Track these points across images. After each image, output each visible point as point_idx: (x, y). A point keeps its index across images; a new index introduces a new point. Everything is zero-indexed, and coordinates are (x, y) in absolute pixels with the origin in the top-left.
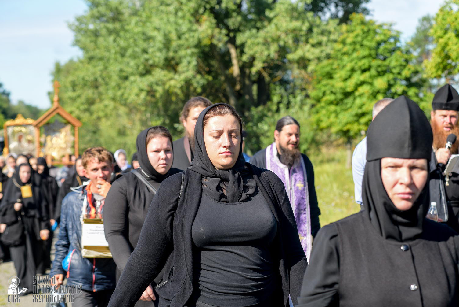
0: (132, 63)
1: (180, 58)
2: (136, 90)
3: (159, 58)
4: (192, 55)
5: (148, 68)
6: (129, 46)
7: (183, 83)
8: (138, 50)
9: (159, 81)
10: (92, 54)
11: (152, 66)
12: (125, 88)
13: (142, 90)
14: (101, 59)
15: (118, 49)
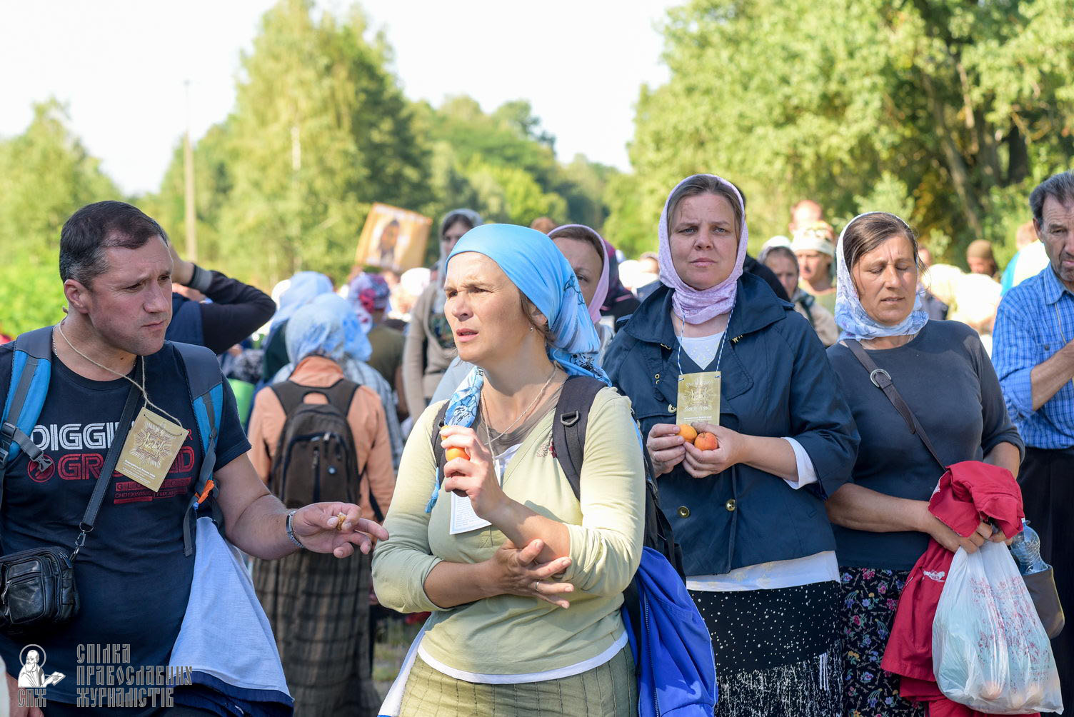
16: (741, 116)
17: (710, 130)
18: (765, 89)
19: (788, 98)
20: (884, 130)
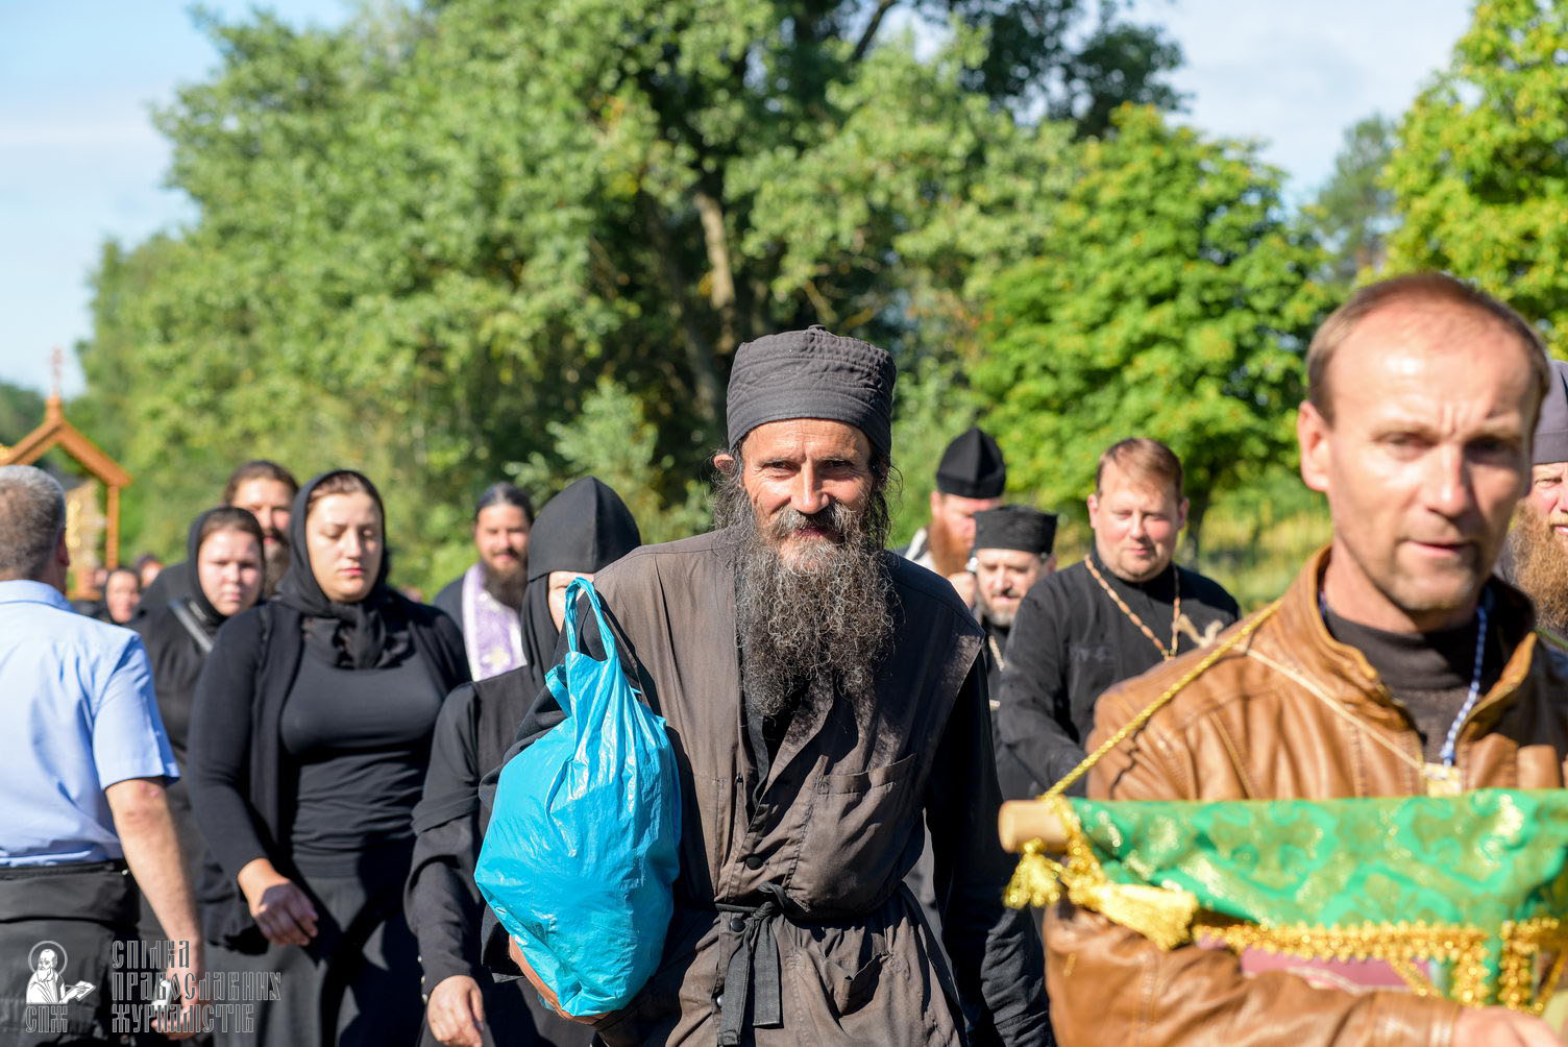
0: (368, 252)
1: (533, 240)
2: (378, 345)
3: (460, 235)
4: (574, 228)
5: (422, 269)
6: (358, 194)
7: (538, 324)
8: (388, 206)
9: (459, 314)
10: (229, 216)
11: (434, 262)
12: (341, 336)
13: (398, 344)
14: (262, 235)
15: (320, 201)
16: (330, 276)
17: (268, 302)
18: (376, 229)
19: (418, 243)
20: (593, 304)
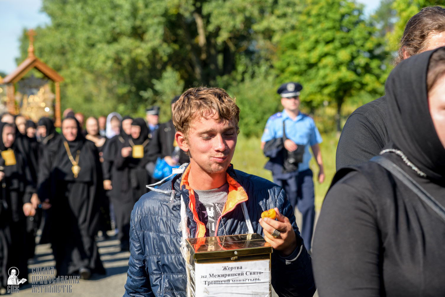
0: (100, 31)
1: (147, 27)
2: (102, 58)
3: (126, 26)
4: (159, 24)
5: (115, 36)
6: (96, 14)
7: (149, 52)
8: (105, 17)
9: (126, 49)
10: (59, 21)
11: (119, 34)
12: (92, 56)
13: (108, 58)
14: (68, 26)
15: (85, 17)
